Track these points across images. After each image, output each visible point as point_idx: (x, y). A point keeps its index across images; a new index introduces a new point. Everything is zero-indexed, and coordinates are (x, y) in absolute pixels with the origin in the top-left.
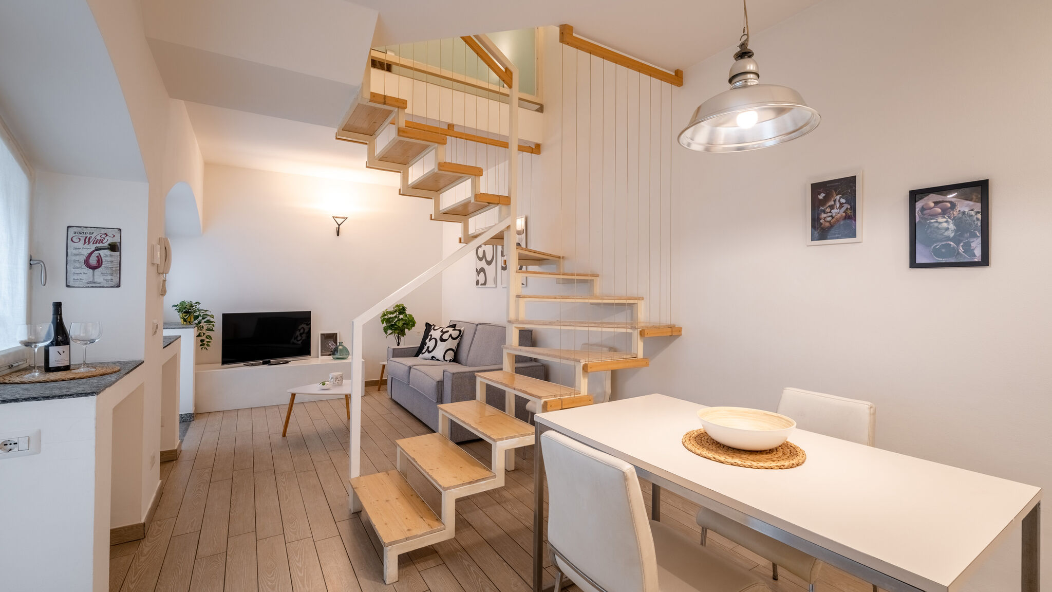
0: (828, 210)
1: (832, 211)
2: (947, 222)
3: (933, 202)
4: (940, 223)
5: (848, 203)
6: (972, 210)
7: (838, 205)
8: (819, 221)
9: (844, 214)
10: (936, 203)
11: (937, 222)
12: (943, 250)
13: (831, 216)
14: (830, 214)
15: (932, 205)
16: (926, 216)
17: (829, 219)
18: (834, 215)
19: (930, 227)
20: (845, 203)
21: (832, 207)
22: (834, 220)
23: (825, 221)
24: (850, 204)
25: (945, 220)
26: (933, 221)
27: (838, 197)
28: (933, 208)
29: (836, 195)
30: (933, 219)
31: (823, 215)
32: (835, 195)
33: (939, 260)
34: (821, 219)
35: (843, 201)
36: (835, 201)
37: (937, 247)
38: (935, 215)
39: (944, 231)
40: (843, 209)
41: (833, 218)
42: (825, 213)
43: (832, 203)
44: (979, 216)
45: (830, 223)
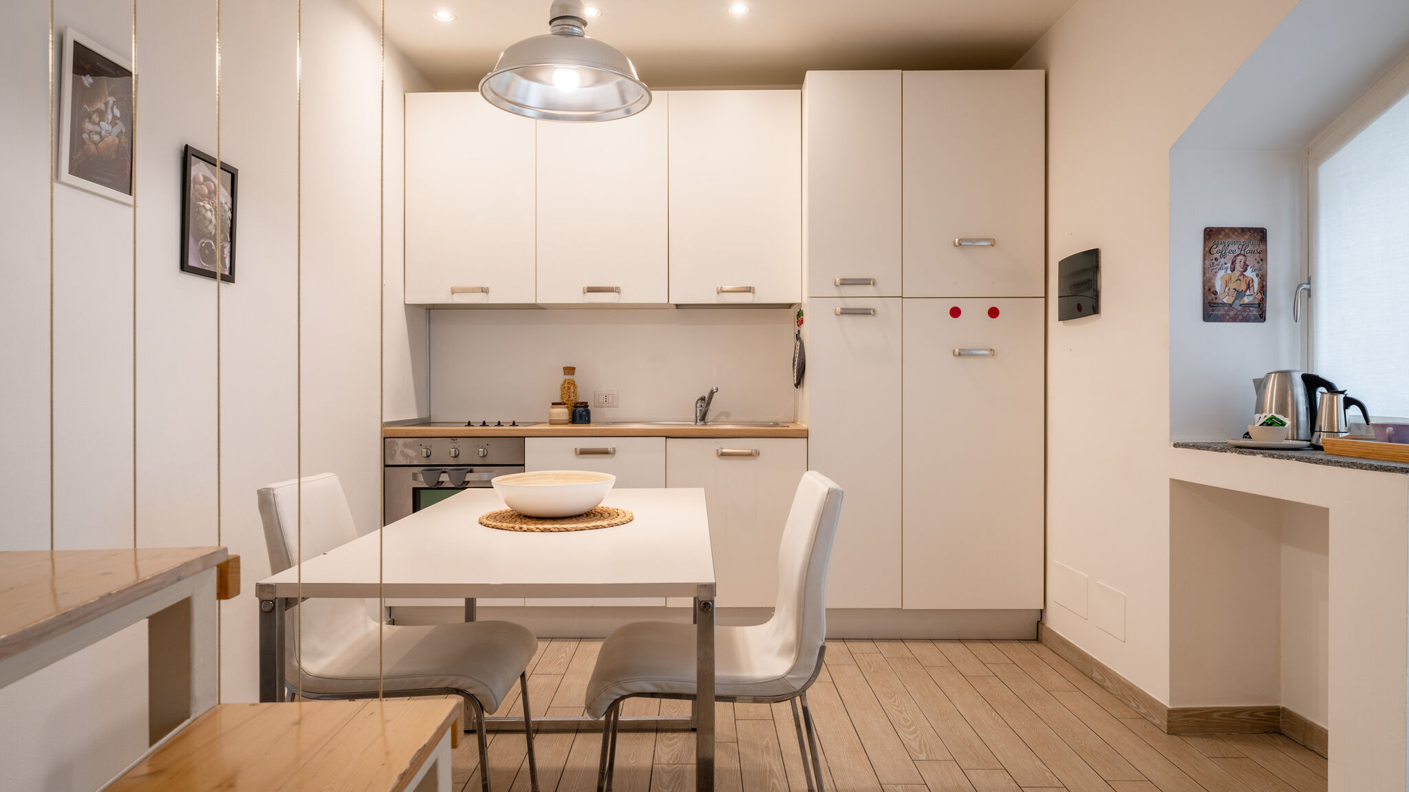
0: (95, 117)
1: (102, 123)
2: (211, 210)
3: (204, 176)
4: (206, 210)
5: (123, 122)
6: (226, 203)
7: (110, 117)
8: (81, 135)
9: (117, 140)
10: (206, 179)
11: (204, 206)
12: (207, 252)
13: (99, 134)
14: (98, 129)
15: (202, 179)
16: (196, 194)
17: (96, 138)
18: (103, 133)
19: (199, 212)
20: (119, 119)
21: (102, 114)
22: (101, 145)
23: (90, 138)
24: (125, 125)
25: (208, 206)
26: (202, 204)
27: (111, 100)
28: (202, 184)
29: (110, 94)
30: (201, 201)
31: (88, 126)
32: (107, 93)
33: (203, 265)
34: (84, 132)
35: (117, 112)
36: (106, 104)
37: (203, 245)
38: (203, 197)
39: (208, 222)
40: (116, 130)
41: (102, 139)
42: (90, 121)
43: (101, 106)
44: (229, 214)
45: (97, 149)
